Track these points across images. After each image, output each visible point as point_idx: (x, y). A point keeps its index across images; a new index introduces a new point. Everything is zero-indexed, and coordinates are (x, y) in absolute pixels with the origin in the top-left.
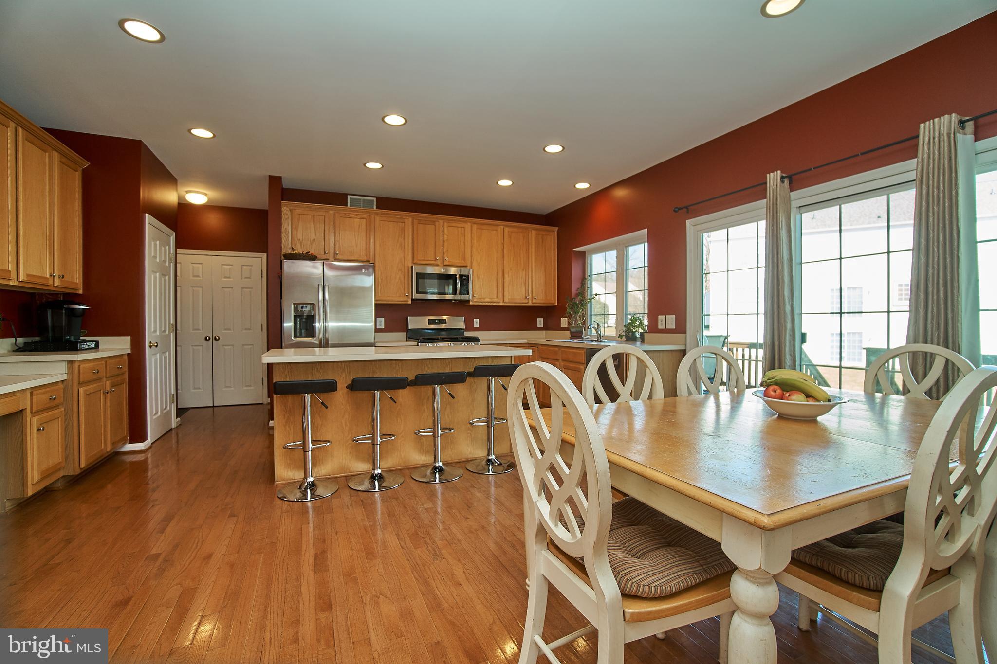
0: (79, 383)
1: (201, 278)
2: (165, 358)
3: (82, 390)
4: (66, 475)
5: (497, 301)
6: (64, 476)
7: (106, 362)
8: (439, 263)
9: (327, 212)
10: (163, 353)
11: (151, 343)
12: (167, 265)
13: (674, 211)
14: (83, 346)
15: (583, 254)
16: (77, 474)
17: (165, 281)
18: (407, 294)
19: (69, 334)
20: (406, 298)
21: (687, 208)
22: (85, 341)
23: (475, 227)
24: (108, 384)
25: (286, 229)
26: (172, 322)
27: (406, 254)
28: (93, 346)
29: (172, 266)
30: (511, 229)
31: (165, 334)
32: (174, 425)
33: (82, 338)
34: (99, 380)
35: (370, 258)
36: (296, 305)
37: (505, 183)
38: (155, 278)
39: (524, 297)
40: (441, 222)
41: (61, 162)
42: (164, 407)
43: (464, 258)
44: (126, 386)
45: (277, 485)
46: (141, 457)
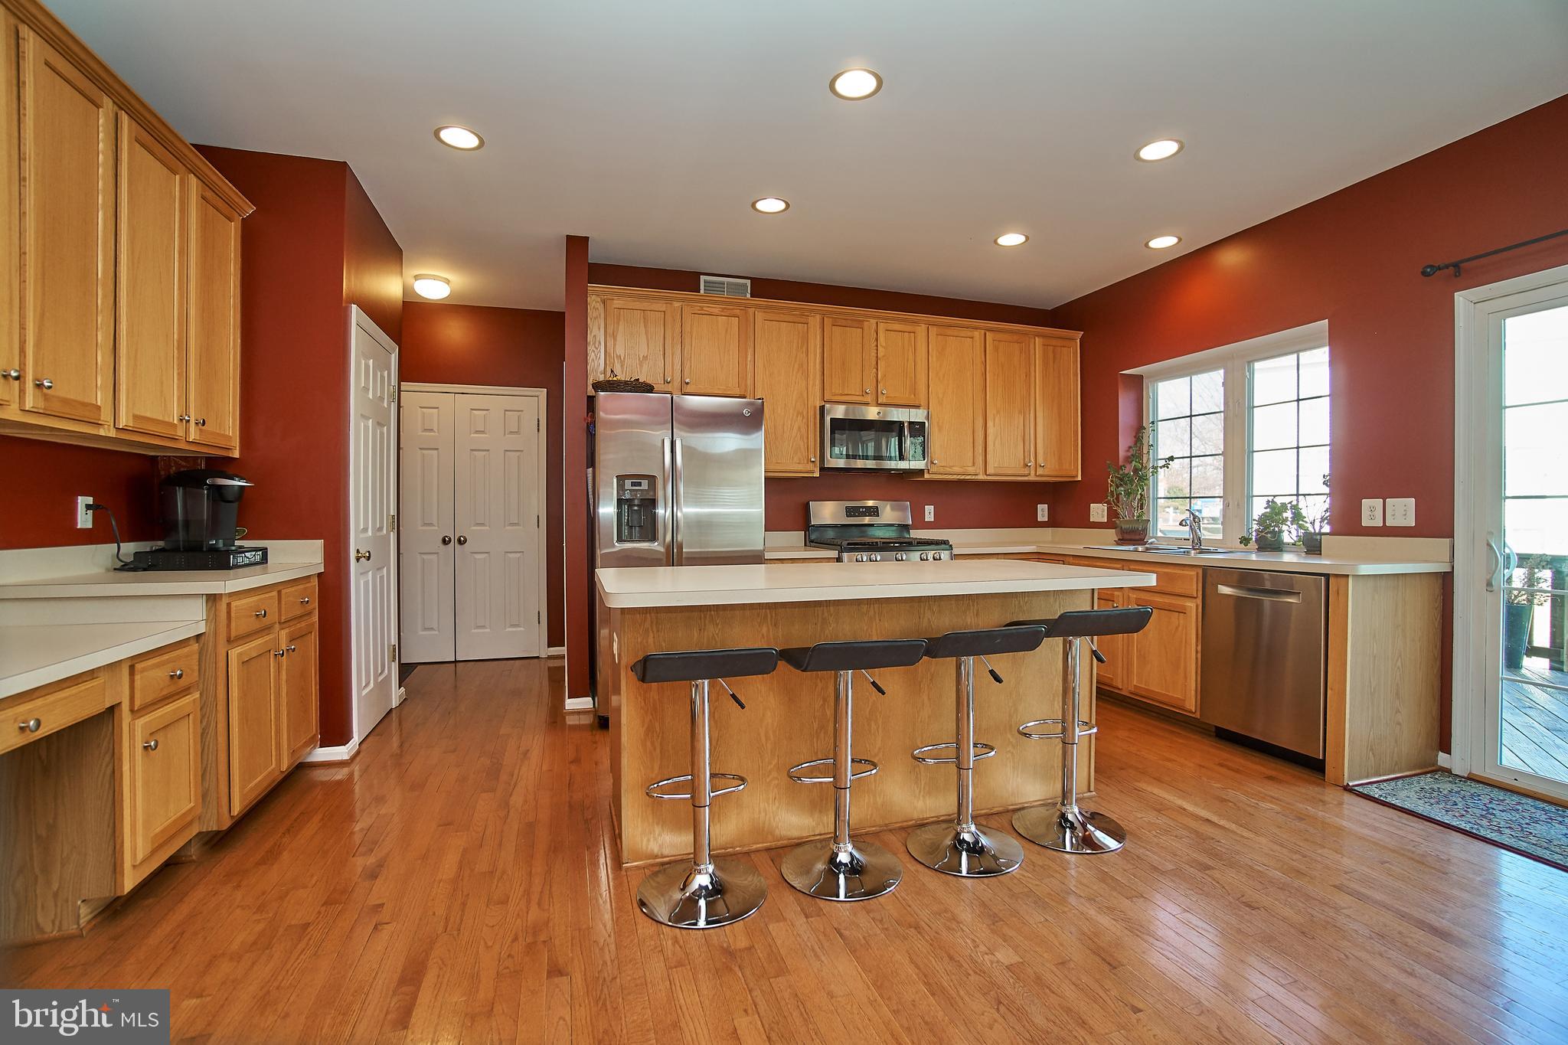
0: (229, 641)
1: (437, 434)
2: (382, 578)
3: (234, 653)
4: (204, 830)
5: (972, 472)
6: (200, 833)
7: (279, 592)
8: (870, 401)
9: (671, 304)
10: (378, 569)
11: (358, 551)
12: (386, 406)
13: (1424, 273)
14: (240, 560)
15: (1138, 382)
16: (225, 828)
17: (382, 434)
18: (812, 460)
19: (214, 534)
20: (810, 467)
21: (1456, 265)
22: (241, 550)
23: (933, 330)
24: (284, 634)
25: (595, 336)
26: (393, 511)
27: (811, 383)
28: (258, 558)
29: (394, 407)
30: (1000, 336)
31: (382, 534)
32: (395, 703)
33: (237, 543)
34: (266, 629)
35: (745, 391)
36: (621, 479)
37: (1011, 239)
38: (366, 428)
39: (1022, 463)
40: (873, 321)
41: (203, 198)
42: (380, 672)
43: (914, 391)
44: (315, 637)
45: (627, 869)
46: (340, 774)
